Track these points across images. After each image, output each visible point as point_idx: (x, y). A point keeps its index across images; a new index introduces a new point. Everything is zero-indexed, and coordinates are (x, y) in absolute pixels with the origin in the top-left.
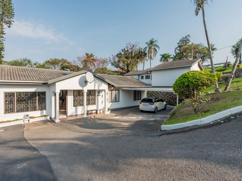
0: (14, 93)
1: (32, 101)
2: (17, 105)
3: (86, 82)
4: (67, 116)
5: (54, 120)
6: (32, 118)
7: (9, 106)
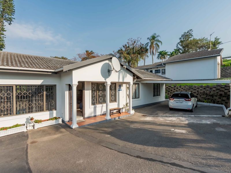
0: (12, 87)
1: (37, 98)
2: (16, 104)
3: (109, 71)
4: (84, 118)
5: (68, 124)
6: (38, 123)
7: (6, 105)
